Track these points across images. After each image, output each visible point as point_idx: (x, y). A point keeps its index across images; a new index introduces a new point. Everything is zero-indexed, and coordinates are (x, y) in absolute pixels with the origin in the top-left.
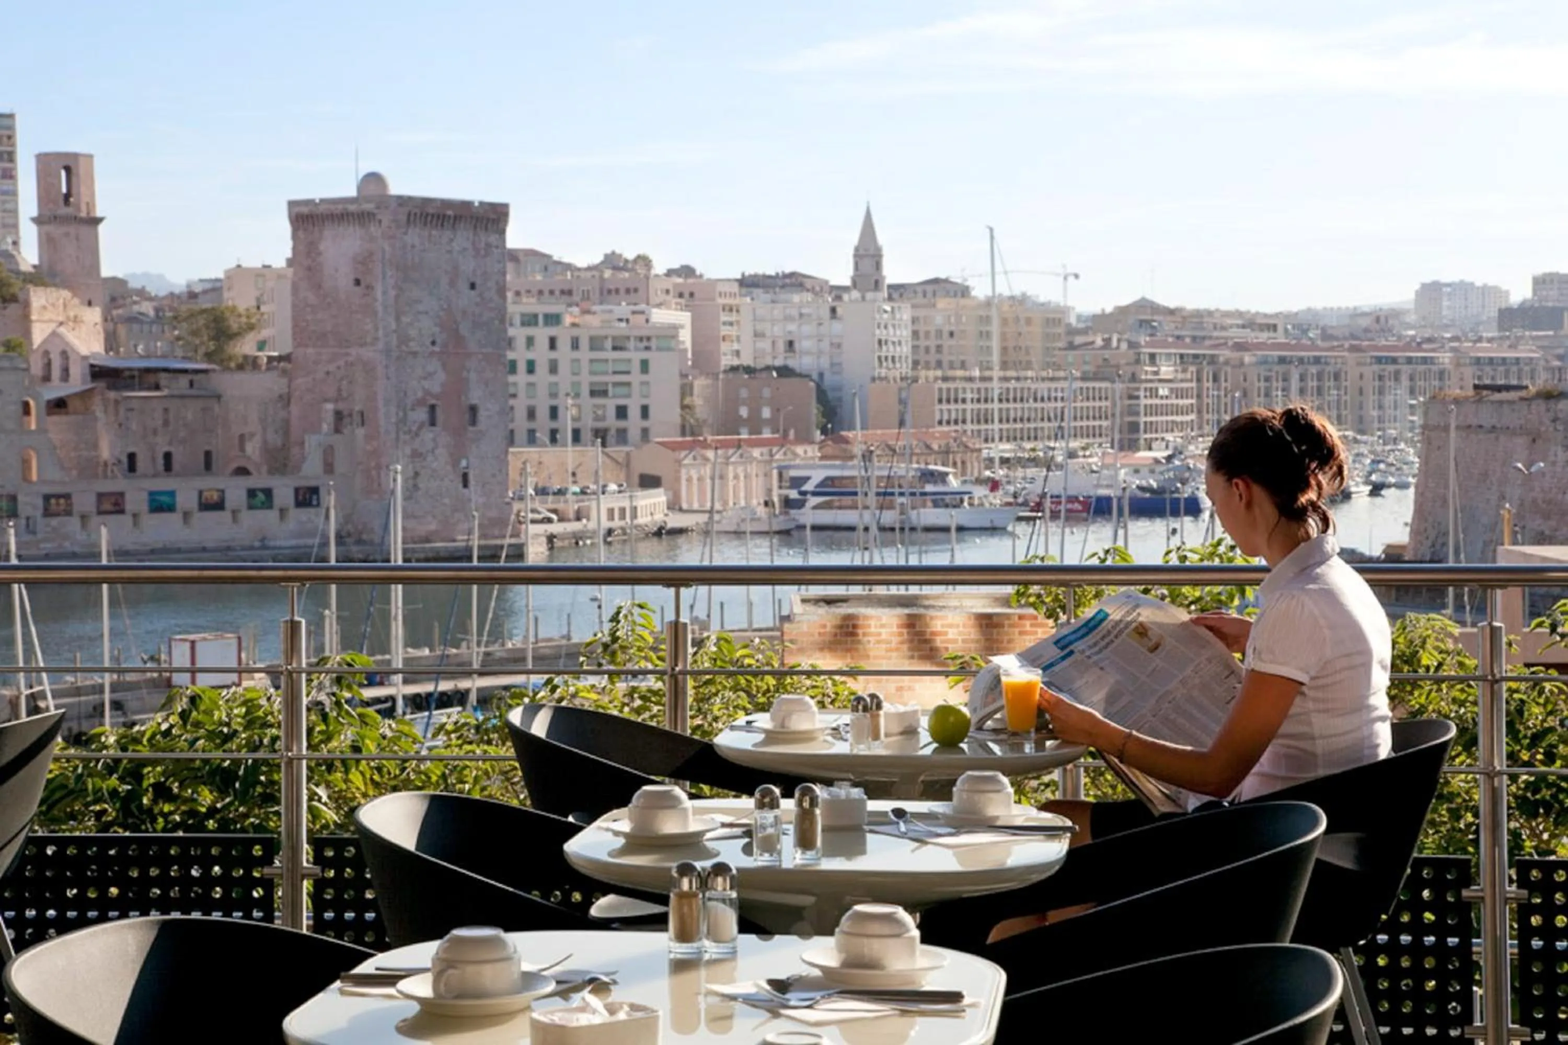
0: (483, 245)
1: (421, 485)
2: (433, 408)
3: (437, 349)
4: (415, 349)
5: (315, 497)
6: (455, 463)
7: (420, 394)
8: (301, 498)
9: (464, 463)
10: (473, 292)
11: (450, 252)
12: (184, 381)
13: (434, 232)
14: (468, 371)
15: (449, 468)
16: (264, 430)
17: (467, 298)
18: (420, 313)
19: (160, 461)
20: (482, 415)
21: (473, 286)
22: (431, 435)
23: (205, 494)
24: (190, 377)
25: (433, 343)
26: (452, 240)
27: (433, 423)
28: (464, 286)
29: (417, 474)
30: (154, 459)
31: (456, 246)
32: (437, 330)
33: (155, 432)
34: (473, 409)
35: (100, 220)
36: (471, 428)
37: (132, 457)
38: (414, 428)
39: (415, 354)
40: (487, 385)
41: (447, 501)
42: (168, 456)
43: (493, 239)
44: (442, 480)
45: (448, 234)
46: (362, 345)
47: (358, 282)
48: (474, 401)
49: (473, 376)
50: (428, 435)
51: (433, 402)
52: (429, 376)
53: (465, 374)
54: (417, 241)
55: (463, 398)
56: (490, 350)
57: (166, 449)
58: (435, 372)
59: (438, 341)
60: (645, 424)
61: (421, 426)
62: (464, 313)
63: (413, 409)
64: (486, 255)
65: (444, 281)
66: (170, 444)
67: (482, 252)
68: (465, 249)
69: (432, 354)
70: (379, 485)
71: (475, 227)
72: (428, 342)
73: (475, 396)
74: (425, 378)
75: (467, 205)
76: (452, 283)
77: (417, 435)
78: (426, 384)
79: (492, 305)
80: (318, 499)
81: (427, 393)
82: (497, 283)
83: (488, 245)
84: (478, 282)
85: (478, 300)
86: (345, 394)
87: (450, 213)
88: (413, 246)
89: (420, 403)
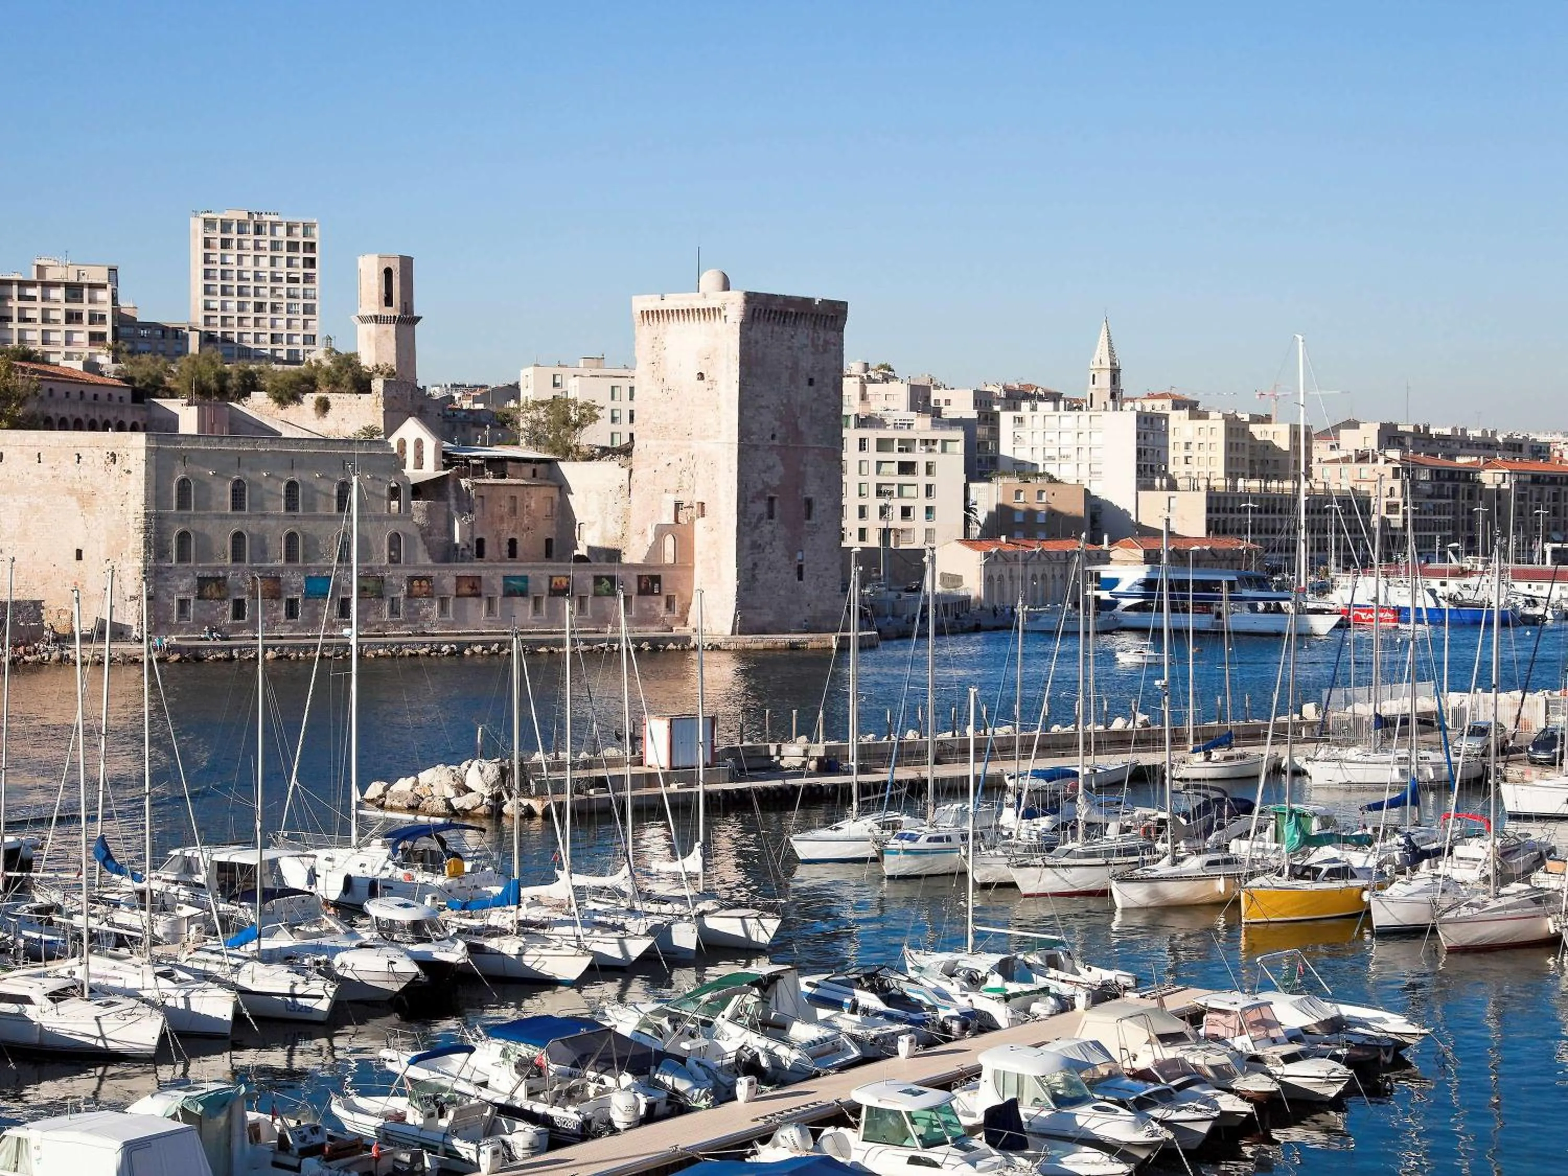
0: (821, 342)
1: (759, 577)
2: (771, 499)
3: (776, 442)
4: (755, 442)
5: (657, 585)
6: (791, 556)
7: (760, 487)
8: (643, 585)
9: (799, 556)
10: (811, 388)
11: (790, 348)
12: (528, 469)
13: (776, 328)
14: (805, 465)
15: (785, 560)
16: (604, 519)
17: (804, 393)
18: (762, 407)
19: (505, 547)
20: (817, 509)
21: (811, 382)
22: (769, 528)
23: (555, 580)
24: (533, 466)
25: (773, 437)
26: (792, 337)
27: (771, 517)
28: (804, 382)
29: (755, 565)
30: (499, 545)
31: (796, 342)
32: (777, 424)
33: (502, 519)
34: (809, 503)
35: (419, 318)
36: (807, 522)
37: (480, 543)
38: (754, 520)
39: (756, 447)
40: (822, 479)
41: (782, 592)
42: (512, 543)
43: (831, 335)
44: (779, 572)
45: (789, 330)
46: (703, 438)
47: (701, 376)
48: (810, 496)
49: (810, 470)
50: (767, 528)
51: (772, 495)
52: (769, 468)
53: (802, 468)
54: (759, 336)
55: (800, 492)
56: (825, 445)
57: (511, 536)
58: (774, 466)
59: (778, 435)
60: (929, 525)
61: (760, 518)
62: (802, 407)
63: (753, 502)
64: (825, 351)
65: (785, 376)
66: (514, 531)
67: (821, 349)
68: (806, 346)
69: (772, 448)
70: (719, 576)
71: (815, 323)
72: (769, 436)
73: (812, 489)
74: (765, 472)
75: (808, 301)
76: (792, 379)
77: (756, 527)
78: (766, 477)
79: (829, 401)
80: (660, 588)
81: (767, 486)
82: (834, 379)
83: (826, 342)
84: (816, 378)
85: (816, 395)
86: (686, 486)
87: (792, 310)
88: (757, 342)
89: (760, 495)
